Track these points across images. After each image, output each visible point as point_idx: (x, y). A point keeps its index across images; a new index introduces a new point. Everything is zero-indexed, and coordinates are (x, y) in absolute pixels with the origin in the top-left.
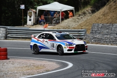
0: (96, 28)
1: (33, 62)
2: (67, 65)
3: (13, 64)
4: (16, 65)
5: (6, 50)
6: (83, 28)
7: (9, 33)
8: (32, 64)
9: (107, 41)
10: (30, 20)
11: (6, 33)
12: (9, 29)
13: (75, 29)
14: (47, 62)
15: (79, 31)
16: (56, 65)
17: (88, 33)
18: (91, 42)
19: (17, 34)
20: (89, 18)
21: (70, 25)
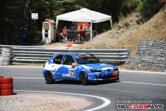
0: (144, 46)
1: (52, 98)
2: (102, 102)
3: (21, 101)
4: (26, 103)
5: (11, 81)
6: (124, 46)
7: (15, 56)
8: (49, 102)
9: (161, 65)
10: (46, 36)
11: (11, 55)
12: (15, 50)
13: (113, 48)
14: (72, 97)
15: (119, 52)
16: (86, 102)
17: (133, 54)
18: (138, 67)
19: (26, 56)
20: (133, 31)
21: (106, 43)
